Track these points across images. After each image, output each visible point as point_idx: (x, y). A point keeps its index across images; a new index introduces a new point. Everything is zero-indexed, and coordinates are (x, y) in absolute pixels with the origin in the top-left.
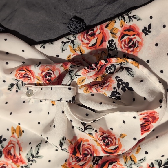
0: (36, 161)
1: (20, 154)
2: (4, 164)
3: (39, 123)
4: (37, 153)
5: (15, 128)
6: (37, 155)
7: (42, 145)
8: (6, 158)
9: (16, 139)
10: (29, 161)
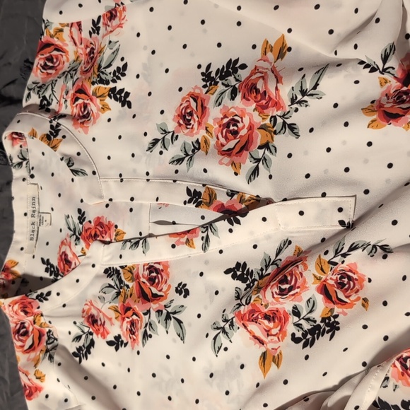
0: (309, 103)
1: (277, 89)
2: (236, 115)
3: (331, 32)
4: (315, 88)
5: (272, 43)
6: (312, 92)
7: (328, 70)
8: (244, 100)
9: (271, 63)
10: (292, 103)
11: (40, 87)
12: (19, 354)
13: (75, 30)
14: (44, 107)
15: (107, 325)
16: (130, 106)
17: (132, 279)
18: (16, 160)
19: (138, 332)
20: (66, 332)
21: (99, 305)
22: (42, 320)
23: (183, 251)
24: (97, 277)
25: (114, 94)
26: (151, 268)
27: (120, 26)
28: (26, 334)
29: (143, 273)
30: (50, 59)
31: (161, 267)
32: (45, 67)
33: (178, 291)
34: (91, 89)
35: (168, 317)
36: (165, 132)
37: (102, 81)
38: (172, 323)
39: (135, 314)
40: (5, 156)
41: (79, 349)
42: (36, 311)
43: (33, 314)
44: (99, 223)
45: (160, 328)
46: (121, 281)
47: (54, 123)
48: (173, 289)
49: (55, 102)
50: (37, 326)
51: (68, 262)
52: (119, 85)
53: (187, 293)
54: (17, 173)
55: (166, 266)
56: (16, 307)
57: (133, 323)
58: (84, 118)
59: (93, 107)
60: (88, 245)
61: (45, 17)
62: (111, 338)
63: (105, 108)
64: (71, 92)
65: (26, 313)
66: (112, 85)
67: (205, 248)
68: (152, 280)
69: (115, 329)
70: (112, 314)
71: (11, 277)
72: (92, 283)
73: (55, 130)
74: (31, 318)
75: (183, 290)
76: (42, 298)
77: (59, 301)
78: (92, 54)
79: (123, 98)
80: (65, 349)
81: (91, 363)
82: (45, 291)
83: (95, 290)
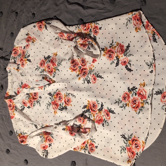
1: (55, 62)
3: (64, 53)
5: (55, 53)
7: (63, 60)
8: (51, 63)
9: (55, 57)
10: (58, 65)
11: (14, 58)
12: (9, 110)
13: (20, 48)
14: (15, 62)
15: (27, 104)
16: (31, 62)
17: (31, 95)
18: (9, 72)
19: (32, 105)
20: (19, 106)
21: (25, 100)
22: (14, 103)
23: (41, 90)
24: (25, 95)
25: (28, 60)
26: (35, 93)
27: (28, 48)
28: (11, 106)
29: (33, 94)
30: (16, 52)
31: (36, 93)
32: (14, 53)
33: (40, 98)
34: (24, 59)
35: (38, 102)
36: (38, 67)
37: (25, 58)
38: (38, 103)
39: (32, 102)
40: (6, 71)
41: (22, 109)
42: (13, 102)
43: (12, 102)
44: (25, 85)
45: (36, 104)
46: (29, 96)
47: (18, 66)
48: (39, 97)
49: (17, 61)
50: (13, 105)
51: (19, 92)
52: (29, 58)
53: (41, 98)
54: (9, 74)
55: (38, 93)
56: (9, 101)
57: (31, 103)
58: (23, 65)
59: (24, 63)
60: (23, 89)
61: (14, 44)
62: (28, 106)
63: (26, 63)
64: (20, 60)
65: (11, 102)
66: (27, 58)
67: (44, 90)
68: (35, 95)
69: (28, 105)
70: (28, 102)
71: (8, 95)
72: (24, 96)
73: (18, 68)
74: (12, 103)
75: (40, 97)
76: (14, 99)
77: (17, 100)
78: (24, 53)
79: (30, 61)
80: (19, 109)
81: (24, 111)
82: (14, 98)
83: (25, 97)
